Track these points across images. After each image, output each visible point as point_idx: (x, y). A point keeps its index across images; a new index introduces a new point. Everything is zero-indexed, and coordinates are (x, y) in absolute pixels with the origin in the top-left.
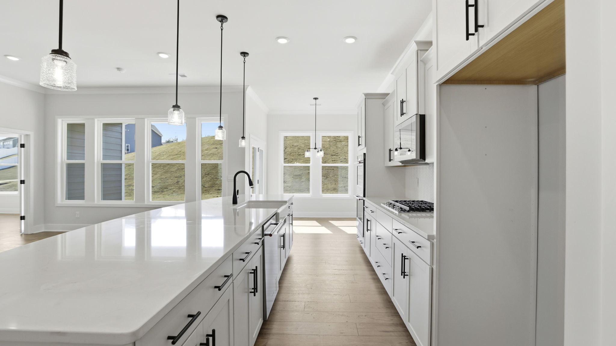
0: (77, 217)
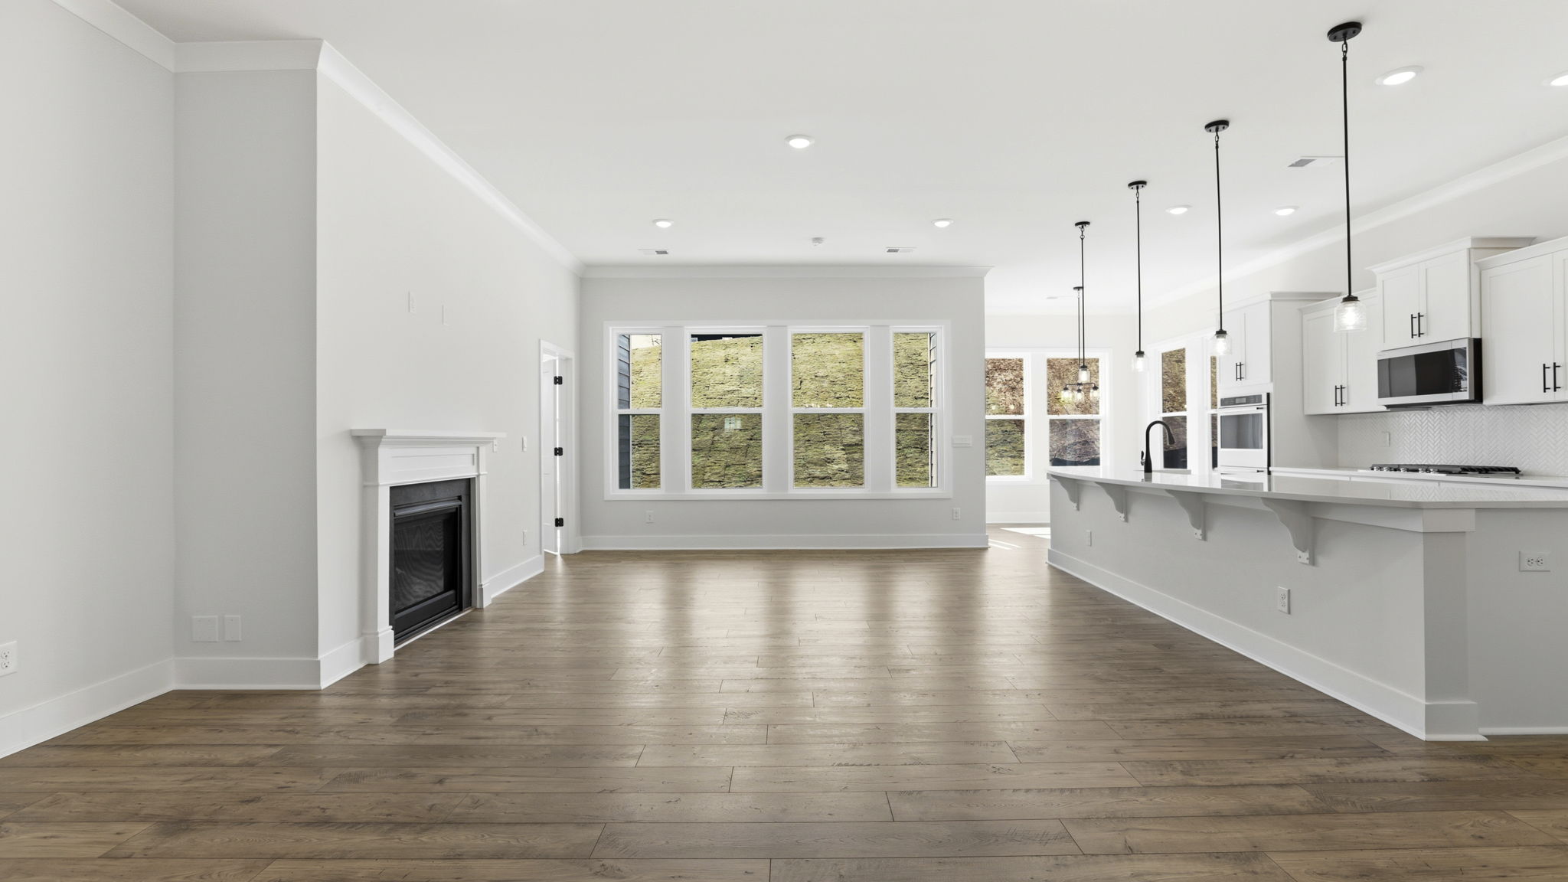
0: (648, 521)
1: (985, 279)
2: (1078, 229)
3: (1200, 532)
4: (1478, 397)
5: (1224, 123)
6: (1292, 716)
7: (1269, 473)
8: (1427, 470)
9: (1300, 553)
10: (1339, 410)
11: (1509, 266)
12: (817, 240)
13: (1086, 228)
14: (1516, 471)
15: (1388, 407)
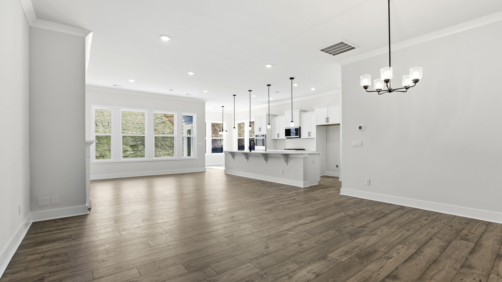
1: (206, 103)
2: (234, 96)
3: (266, 161)
4: (300, 137)
5: (270, 85)
6: (288, 188)
7: (266, 151)
8: (293, 150)
9: (285, 163)
10: (278, 138)
11: (305, 115)
12: (171, 90)
13: (235, 96)
14: (304, 149)
15: (286, 138)
